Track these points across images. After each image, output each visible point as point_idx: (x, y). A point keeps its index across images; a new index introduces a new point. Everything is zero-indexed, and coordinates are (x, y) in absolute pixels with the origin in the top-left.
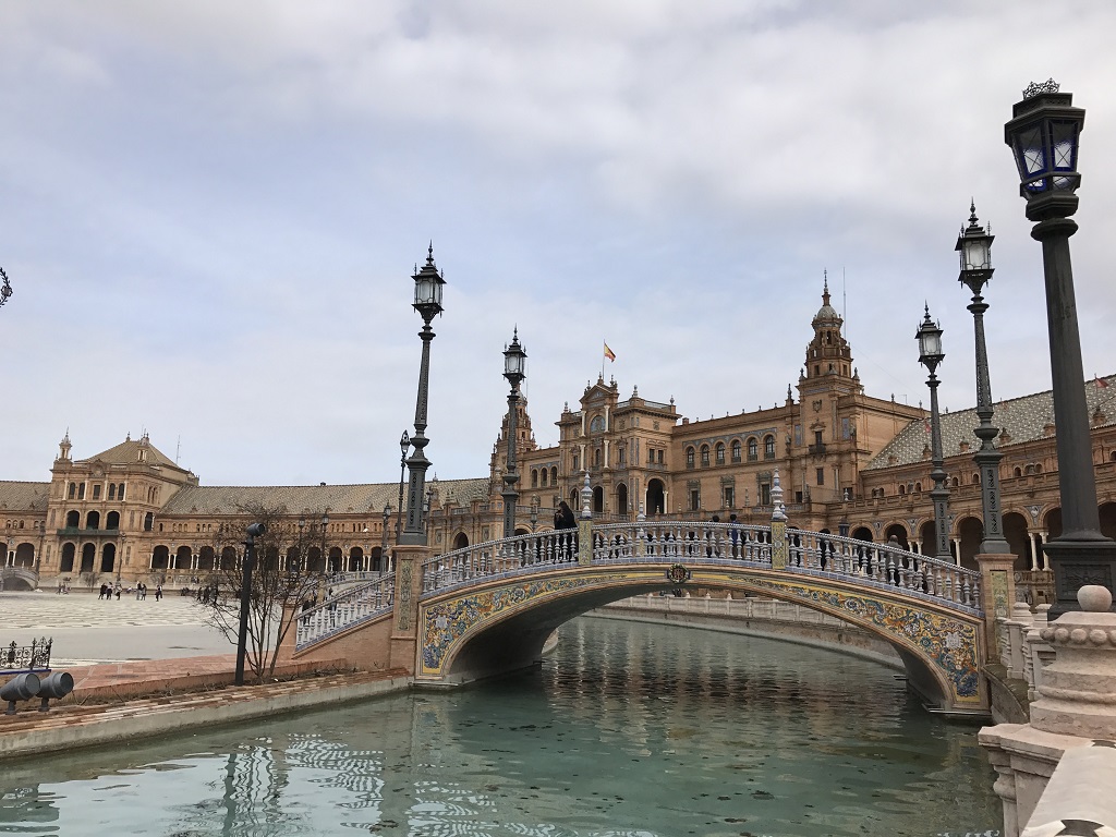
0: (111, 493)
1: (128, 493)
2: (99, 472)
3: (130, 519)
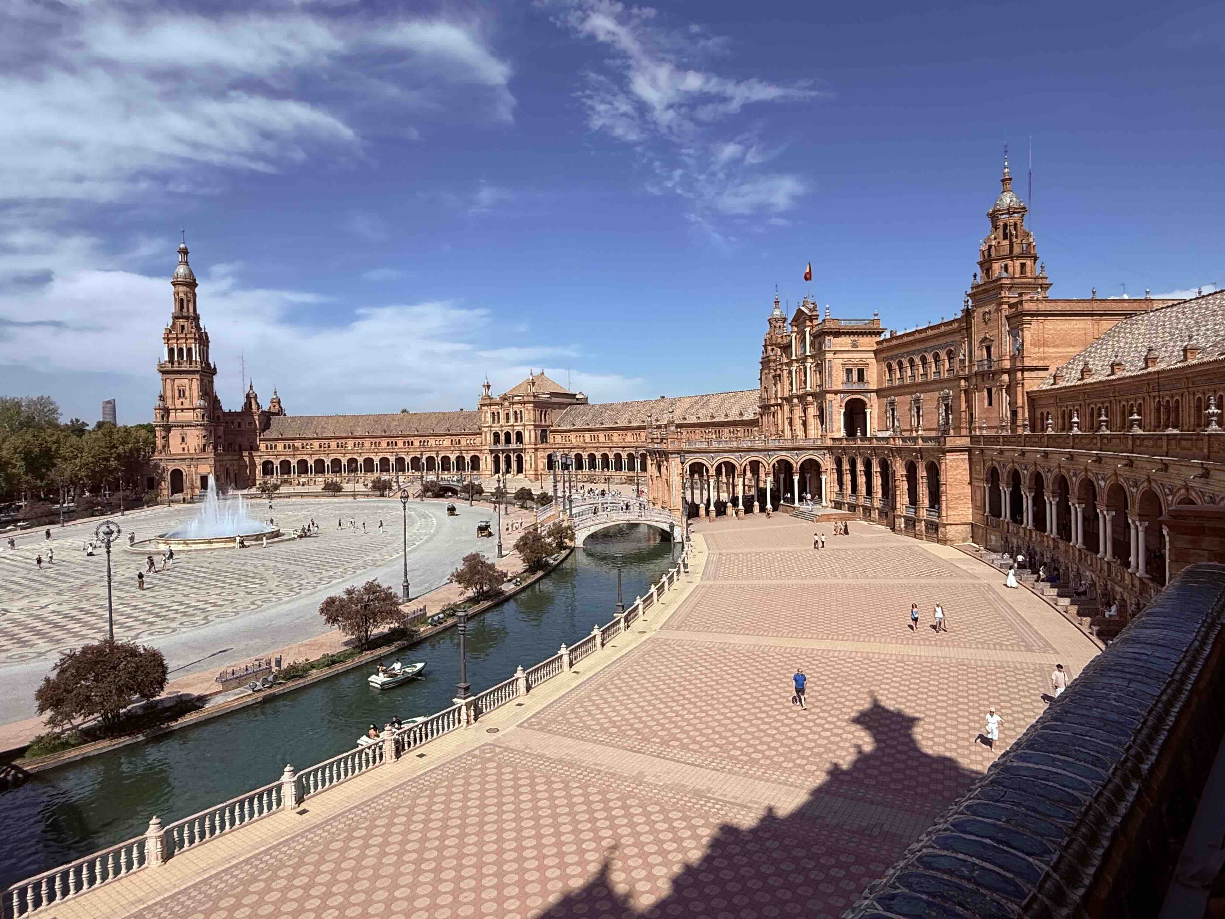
0: (516, 418)
1: (525, 417)
2: (506, 404)
3: (529, 436)
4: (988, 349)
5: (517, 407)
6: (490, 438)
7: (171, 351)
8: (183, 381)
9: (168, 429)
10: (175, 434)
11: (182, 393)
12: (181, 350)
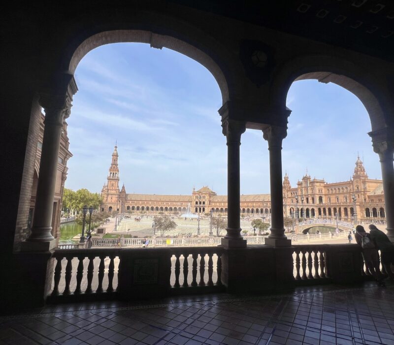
0: (203, 198)
1: (206, 197)
2: (200, 194)
3: (207, 203)
4: (358, 188)
5: (203, 195)
6: (195, 203)
7: (111, 173)
8: (113, 182)
9: (108, 195)
10: (110, 196)
11: (113, 185)
12: (113, 174)
